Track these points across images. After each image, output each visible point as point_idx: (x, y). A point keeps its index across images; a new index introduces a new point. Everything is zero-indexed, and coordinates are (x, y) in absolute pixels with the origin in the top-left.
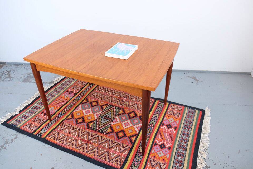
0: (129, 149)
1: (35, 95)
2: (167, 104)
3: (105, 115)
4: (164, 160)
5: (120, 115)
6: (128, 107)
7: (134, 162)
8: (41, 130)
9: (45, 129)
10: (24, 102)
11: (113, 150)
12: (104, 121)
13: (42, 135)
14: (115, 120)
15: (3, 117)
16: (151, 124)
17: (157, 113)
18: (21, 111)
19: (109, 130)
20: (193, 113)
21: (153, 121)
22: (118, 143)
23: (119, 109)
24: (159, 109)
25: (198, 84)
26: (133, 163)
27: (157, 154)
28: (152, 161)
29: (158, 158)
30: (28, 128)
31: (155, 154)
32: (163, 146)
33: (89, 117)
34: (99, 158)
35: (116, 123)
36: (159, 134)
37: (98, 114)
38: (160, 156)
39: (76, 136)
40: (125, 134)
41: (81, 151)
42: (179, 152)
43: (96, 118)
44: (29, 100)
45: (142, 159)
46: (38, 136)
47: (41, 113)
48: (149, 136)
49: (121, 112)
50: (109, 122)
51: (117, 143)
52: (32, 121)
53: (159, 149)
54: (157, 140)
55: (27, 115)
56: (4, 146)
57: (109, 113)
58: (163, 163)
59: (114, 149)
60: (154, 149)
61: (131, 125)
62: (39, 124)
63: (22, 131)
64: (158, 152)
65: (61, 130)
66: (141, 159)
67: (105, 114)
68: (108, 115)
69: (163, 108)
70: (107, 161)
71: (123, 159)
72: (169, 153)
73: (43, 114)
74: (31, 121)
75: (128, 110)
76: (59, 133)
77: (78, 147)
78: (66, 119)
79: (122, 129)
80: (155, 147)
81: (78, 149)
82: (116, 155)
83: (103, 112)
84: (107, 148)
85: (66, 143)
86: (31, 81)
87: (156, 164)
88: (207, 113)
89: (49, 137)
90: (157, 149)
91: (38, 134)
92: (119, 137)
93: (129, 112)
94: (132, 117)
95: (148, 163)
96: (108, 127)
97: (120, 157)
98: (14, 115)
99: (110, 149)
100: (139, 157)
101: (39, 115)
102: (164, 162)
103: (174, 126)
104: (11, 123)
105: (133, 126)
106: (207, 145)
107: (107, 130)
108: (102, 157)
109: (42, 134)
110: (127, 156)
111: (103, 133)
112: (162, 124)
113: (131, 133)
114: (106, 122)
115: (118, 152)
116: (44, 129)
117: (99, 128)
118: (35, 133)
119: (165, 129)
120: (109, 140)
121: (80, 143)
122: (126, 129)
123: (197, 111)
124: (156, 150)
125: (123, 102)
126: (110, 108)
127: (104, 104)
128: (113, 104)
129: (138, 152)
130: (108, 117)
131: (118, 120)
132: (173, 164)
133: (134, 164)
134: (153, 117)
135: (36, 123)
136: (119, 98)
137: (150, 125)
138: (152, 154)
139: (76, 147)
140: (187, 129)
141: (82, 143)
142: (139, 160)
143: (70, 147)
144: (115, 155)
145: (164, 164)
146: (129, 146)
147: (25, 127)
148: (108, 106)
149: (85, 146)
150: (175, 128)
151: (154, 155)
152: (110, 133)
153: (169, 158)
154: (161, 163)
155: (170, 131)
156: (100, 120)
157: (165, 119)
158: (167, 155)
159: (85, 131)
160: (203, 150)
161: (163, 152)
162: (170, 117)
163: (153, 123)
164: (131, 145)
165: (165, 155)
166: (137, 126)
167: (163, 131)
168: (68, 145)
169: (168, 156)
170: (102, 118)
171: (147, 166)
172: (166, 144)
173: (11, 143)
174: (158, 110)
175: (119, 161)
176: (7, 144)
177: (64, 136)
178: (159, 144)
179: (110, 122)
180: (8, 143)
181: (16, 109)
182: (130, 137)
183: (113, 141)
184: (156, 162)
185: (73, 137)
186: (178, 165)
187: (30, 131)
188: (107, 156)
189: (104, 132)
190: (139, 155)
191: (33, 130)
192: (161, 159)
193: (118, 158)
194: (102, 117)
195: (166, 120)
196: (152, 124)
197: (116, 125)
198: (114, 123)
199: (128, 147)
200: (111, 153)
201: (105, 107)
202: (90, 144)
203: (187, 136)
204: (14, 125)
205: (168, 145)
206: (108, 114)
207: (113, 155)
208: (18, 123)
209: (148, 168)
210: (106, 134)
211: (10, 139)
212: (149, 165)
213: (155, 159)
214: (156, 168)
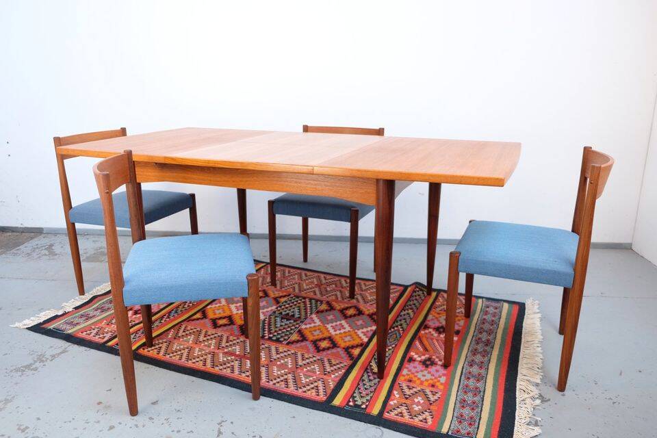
0: (346, 368)
2: (434, 294)
3: (284, 313)
4: (433, 386)
5: (322, 311)
6: (340, 299)
7: (359, 389)
11: (305, 369)
12: (282, 322)
14: (308, 321)
15: (32, 318)
16: (397, 327)
17: (411, 309)
18: (76, 308)
19: (295, 337)
20: (496, 308)
21: (401, 320)
22: (318, 357)
23: (319, 302)
24: (415, 302)
26: (356, 392)
27: (416, 376)
28: (405, 388)
29: (418, 382)
30: (92, 334)
31: (411, 376)
32: (428, 363)
34: (271, 383)
35: (312, 325)
36: (417, 343)
37: (267, 312)
39: (212, 347)
40: (336, 343)
41: (227, 372)
42: (470, 373)
43: (263, 318)
45: (379, 385)
46: (117, 348)
48: (393, 346)
49: (324, 307)
50: (295, 324)
51: (315, 359)
52: (103, 323)
53: (420, 367)
54: (413, 354)
55: (91, 314)
56: (34, 366)
57: (294, 309)
58: (432, 392)
59: (309, 368)
60: (407, 368)
61: (348, 328)
63: (78, 340)
64: (417, 372)
65: (176, 337)
66: (375, 384)
67: (285, 311)
68: (293, 312)
69: (425, 301)
70: (292, 388)
71: (332, 385)
72: (444, 375)
74: (101, 322)
75: (341, 304)
76: (170, 342)
77: (217, 366)
78: (189, 319)
79: (326, 335)
80: (409, 364)
82: (314, 377)
83: (280, 307)
84: (290, 366)
85: (188, 359)
87: (416, 392)
88: (532, 309)
89: (146, 350)
90: (415, 368)
92: (321, 348)
93: (342, 307)
94: (351, 316)
95: (395, 392)
96: (292, 331)
97: (323, 381)
98: (60, 313)
99: (297, 368)
100: (370, 380)
102: (433, 389)
104: (51, 327)
105: (354, 330)
106: (539, 359)
107: (289, 338)
108: (278, 382)
110: (341, 380)
111: (281, 342)
112: (424, 325)
113: (349, 341)
114: (286, 324)
115: (318, 373)
117: (270, 333)
118: (110, 344)
119: (432, 335)
120: (295, 354)
121: (221, 358)
122: (336, 335)
123: (506, 306)
124: (414, 370)
125: (327, 291)
126: (297, 301)
127: (281, 295)
128: (304, 295)
129: (368, 372)
130: (293, 316)
131: (317, 320)
132: (458, 391)
133: (360, 393)
134: (402, 313)
135: (113, 326)
136: (319, 286)
137: (396, 328)
138: (404, 376)
139: (213, 365)
140: (485, 333)
141: (229, 358)
142: (371, 386)
143: (200, 366)
144: (311, 379)
145: (434, 393)
146: (345, 364)
147: (85, 333)
148: (292, 298)
149: (236, 364)
150: (457, 332)
151: (407, 377)
152: (298, 342)
153: (446, 383)
154: (427, 391)
156: (272, 321)
157: (430, 317)
158: (440, 377)
159: (235, 338)
161: (429, 373)
163: (401, 325)
164: (351, 362)
165: (435, 378)
166: (365, 330)
167: (427, 338)
168: (194, 363)
169: (443, 380)
170: (276, 317)
171: (392, 397)
172: (436, 360)
173: (52, 360)
174: (411, 303)
175: (321, 389)
176: (40, 362)
177: (182, 347)
178: (419, 359)
179: (297, 324)
180: (42, 361)
181: (66, 304)
182: (347, 349)
183: (305, 355)
184: (415, 390)
185: (205, 348)
186: (470, 394)
187: (97, 339)
188: (291, 381)
189: (282, 339)
190: (371, 378)
191: (106, 339)
192: (426, 384)
193: (320, 382)
194: (278, 315)
195: (432, 319)
196: (400, 327)
197: (313, 329)
198: (308, 326)
200: (301, 374)
201: (283, 300)
202: (248, 361)
203: (487, 345)
204: (58, 330)
205: (441, 360)
206: (292, 310)
207: (306, 378)
208: (68, 327)
209: (395, 402)
210: (288, 344)
211: (49, 353)
212: (397, 396)
213: (411, 384)
214: (416, 400)
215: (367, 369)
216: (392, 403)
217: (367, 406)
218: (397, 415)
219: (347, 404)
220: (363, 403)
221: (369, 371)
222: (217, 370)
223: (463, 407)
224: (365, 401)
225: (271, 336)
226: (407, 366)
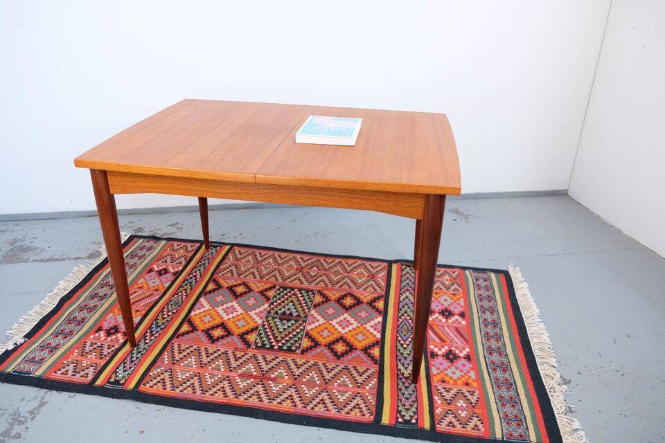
0: (377, 375)
1: (55, 291)
3: (280, 312)
4: (467, 384)
5: (319, 305)
7: (401, 400)
8: (115, 371)
9: (124, 367)
10: (30, 312)
11: (336, 384)
12: (283, 324)
13: (123, 384)
14: (309, 320)
16: (403, 315)
17: (407, 290)
18: (29, 336)
19: (306, 343)
20: (486, 281)
21: (403, 307)
22: (342, 366)
23: (310, 293)
24: (407, 281)
25: (469, 222)
26: (399, 404)
27: (447, 375)
28: (442, 391)
29: (451, 382)
30: (70, 373)
31: (442, 375)
32: (451, 356)
33: (239, 320)
34: (309, 408)
35: (317, 324)
36: (430, 333)
37: (261, 312)
38: (455, 377)
39: (223, 370)
40: (351, 344)
41: (254, 401)
42: (493, 363)
43: (259, 321)
44: (41, 305)
45: (417, 390)
46: (111, 387)
47: (97, 332)
48: (409, 340)
49: (318, 298)
50: (297, 325)
51: (339, 368)
52: (76, 354)
53: (446, 363)
54: (431, 347)
55: (54, 342)
56: (13, 433)
57: (288, 305)
58: (469, 392)
59: (338, 381)
60: (434, 366)
61: (355, 324)
62: (101, 358)
63: (55, 384)
64: (446, 369)
65: (174, 362)
67: (280, 310)
68: (289, 309)
70: (334, 411)
71: (372, 400)
72: (471, 369)
73: (102, 334)
74: (72, 353)
75: (334, 293)
76: (170, 369)
77: (240, 395)
78: (176, 334)
79: (337, 335)
80: (434, 361)
81: (242, 398)
82: (350, 393)
83: (273, 304)
84: (318, 382)
85: (204, 391)
86: (28, 260)
87: (455, 395)
88: (516, 277)
89: (148, 385)
90: (441, 364)
91: (108, 382)
92: (339, 354)
93: (337, 295)
94: (351, 307)
95: (436, 398)
96: (300, 336)
97: (361, 397)
98: (11, 347)
99: (326, 383)
100: (407, 388)
101: (92, 337)
102: (469, 389)
103: (456, 311)
104: (10, 370)
105: (362, 325)
106: (545, 337)
107: (300, 344)
108: (316, 406)
109: (122, 381)
110: (378, 392)
111: (294, 351)
113: (363, 340)
114: (289, 327)
115: (351, 386)
116: (121, 368)
117: (278, 342)
118: (99, 382)
119: (441, 320)
120: (316, 365)
121: (242, 384)
122: (346, 333)
123: (492, 275)
124: (442, 368)
125: (311, 277)
126: (286, 294)
127: (265, 287)
128: (291, 285)
129: (401, 379)
130: (291, 314)
131: (319, 317)
132: (492, 387)
133: (404, 405)
134: (401, 299)
135: (90, 356)
136: (300, 269)
137: (403, 318)
138: (436, 376)
139: (236, 394)
140: (487, 312)
141: (249, 382)
142: (410, 395)
144: (347, 395)
145: (472, 393)
146: (373, 370)
147: (59, 372)
148: (279, 290)
149: (259, 388)
150: (462, 315)
151: (439, 377)
152: (311, 348)
153: (477, 378)
154: (464, 391)
155: (454, 322)
156: (272, 325)
158: (469, 372)
159: (242, 353)
160: (543, 350)
161: (457, 368)
162: (439, 295)
163: (406, 312)
164: (377, 366)
165: (466, 374)
166: (372, 323)
167: (437, 325)
168: (212, 395)
169: (472, 374)
170: (274, 318)
171: (435, 405)
172: (457, 352)
173: (33, 419)
174: (405, 283)
175: (362, 406)
176: (19, 425)
177: (188, 375)
178: (440, 353)
179: (300, 325)
180: (21, 423)
181: (10, 331)
182: (366, 350)
183: (328, 364)
184: (453, 392)
185: (215, 372)
186: (504, 389)
187: (79, 379)
188: (328, 401)
189: (293, 348)
190: (407, 385)
191: (90, 377)
192: (460, 382)
193: (358, 398)
194: (275, 316)
196: (406, 315)
197: (319, 329)
198: (313, 326)
199: (370, 372)
200: (334, 391)
201: (271, 294)
202: (270, 382)
203: (495, 326)
204: (21, 373)
205: (461, 352)
206: (287, 307)
207: (342, 396)
208: (32, 367)
209: (440, 409)
210: (303, 352)
211: (25, 409)
212: (439, 402)
213: (448, 386)
214: (459, 405)
215: (398, 375)
216: (438, 411)
217: (417, 419)
218: (448, 426)
219: (397, 422)
220: (411, 417)
221: (400, 376)
222: (241, 400)
223: (503, 405)
224: (412, 414)
225: (280, 344)
226: (433, 363)
